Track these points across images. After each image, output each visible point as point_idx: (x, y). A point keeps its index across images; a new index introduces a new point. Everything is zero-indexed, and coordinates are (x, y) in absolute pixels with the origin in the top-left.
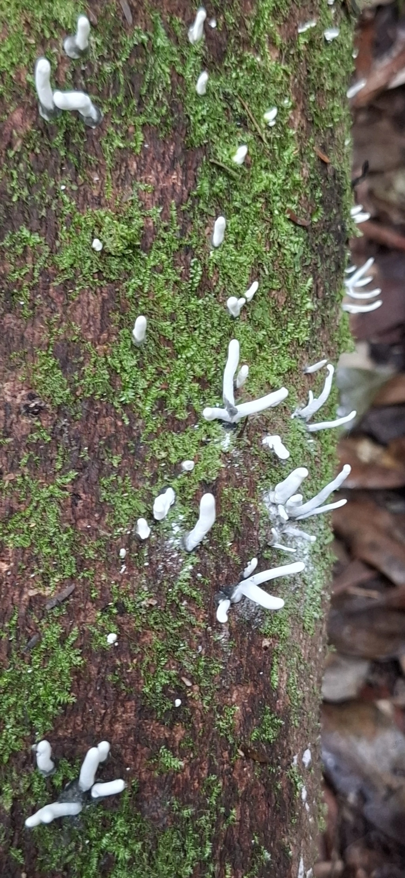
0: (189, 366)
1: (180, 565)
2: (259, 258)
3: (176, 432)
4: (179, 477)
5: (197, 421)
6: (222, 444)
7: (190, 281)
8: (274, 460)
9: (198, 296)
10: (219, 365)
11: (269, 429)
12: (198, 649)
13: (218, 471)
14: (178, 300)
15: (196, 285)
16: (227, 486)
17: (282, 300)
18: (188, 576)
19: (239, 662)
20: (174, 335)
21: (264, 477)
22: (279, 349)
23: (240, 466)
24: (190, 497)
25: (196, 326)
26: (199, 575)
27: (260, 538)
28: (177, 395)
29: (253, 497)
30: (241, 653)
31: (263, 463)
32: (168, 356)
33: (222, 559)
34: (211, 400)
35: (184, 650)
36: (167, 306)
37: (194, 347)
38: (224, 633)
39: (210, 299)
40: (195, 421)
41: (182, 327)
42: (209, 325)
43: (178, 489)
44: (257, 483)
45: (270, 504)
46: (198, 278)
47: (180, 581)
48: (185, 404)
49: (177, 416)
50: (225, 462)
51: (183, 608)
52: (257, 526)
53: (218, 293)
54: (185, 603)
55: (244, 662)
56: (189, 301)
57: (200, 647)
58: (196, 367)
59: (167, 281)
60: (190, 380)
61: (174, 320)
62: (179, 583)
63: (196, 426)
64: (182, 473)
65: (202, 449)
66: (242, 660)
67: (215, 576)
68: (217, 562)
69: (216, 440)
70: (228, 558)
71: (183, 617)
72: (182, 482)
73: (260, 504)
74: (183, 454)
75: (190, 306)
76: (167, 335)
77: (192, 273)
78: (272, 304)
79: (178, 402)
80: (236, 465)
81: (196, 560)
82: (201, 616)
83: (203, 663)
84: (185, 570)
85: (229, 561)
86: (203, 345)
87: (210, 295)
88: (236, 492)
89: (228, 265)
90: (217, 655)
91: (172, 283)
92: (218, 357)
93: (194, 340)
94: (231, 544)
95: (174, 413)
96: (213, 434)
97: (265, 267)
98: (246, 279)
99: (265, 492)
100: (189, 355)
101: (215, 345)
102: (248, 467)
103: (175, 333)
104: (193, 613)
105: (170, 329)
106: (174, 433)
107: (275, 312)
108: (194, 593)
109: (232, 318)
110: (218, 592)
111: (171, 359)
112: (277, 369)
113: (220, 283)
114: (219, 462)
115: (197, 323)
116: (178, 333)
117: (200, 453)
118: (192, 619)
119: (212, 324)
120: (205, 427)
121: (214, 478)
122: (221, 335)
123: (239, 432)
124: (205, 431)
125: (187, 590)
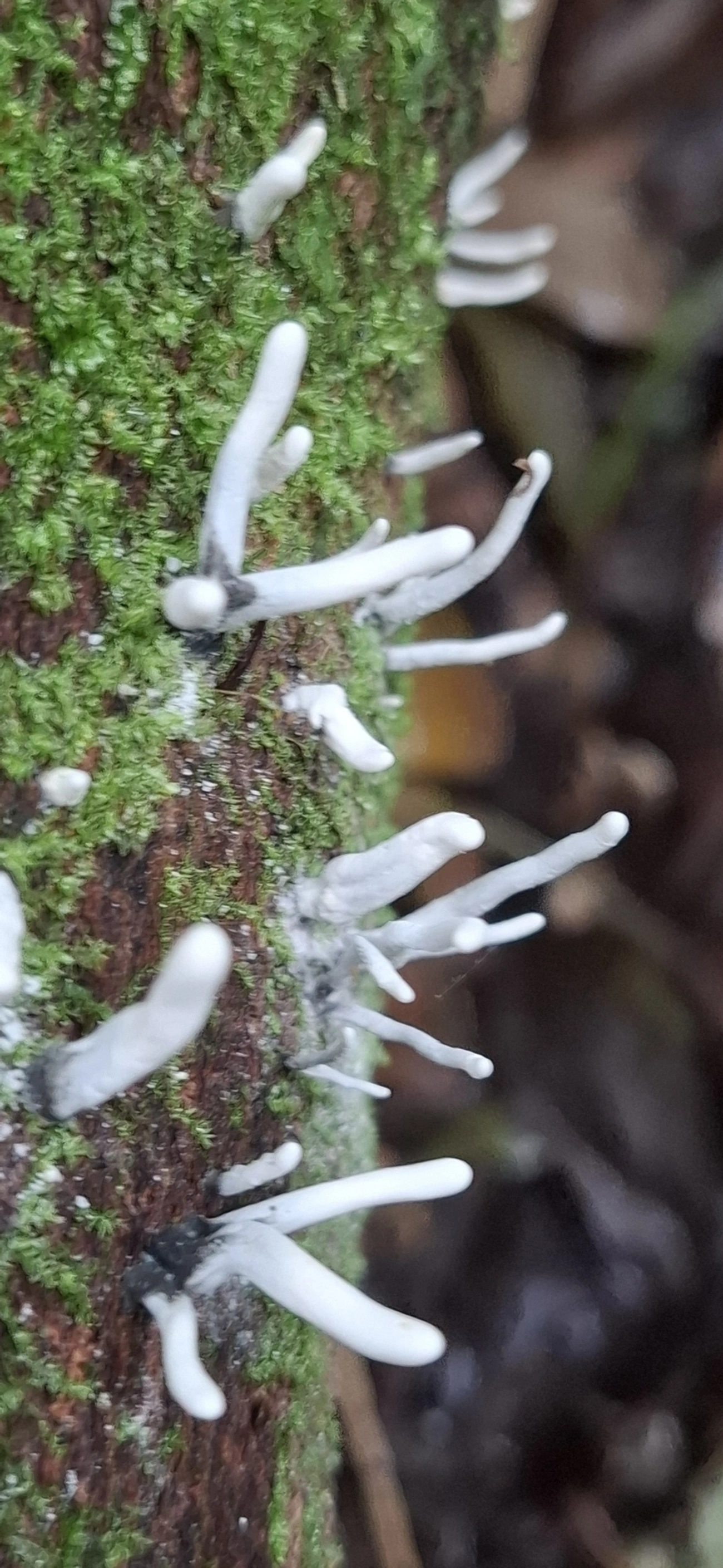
0: (84, 406)
1: (21, 1168)
2: (322, 43)
3: (28, 659)
4: (30, 829)
5: (102, 618)
6: (170, 707)
7: (105, 82)
8: (311, 767)
9: (126, 141)
10: (180, 418)
11: (303, 659)
12: (63, 1486)
13: (156, 807)
14: (56, 147)
15: (122, 100)
16: (177, 863)
17: (364, 212)
18: (47, 1212)
19: (185, 1503)
20: (38, 281)
21: (284, 827)
22: (348, 382)
23: (220, 789)
24: (65, 908)
25: (117, 258)
26: (82, 1202)
27: (262, 1043)
28: (38, 512)
29: (254, 903)
30: (194, 1467)
31: (284, 780)
32: (14, 362)
33: (157, 1132)
34: (146, 542)
35: (21, 1499)
36: (20, 168)
37: (105, 335)
38: (146, 1408)
39: (166, 161)
40: (93, 617)
41: (70, 255)
42: (160, 262)
43: (23, 877)
44: (261, 848)
45: (296, 920)
46: (129, 76)
47: (21, 1234)
48: (64, 553)
49: (37, 595)
50: (175, 776)
51: (20, 1336)
52: (260, 1004)
53: (194, 145)
54: (27, 1310)
55: (202, 1499)
56: (98, 157)
57: (72, 1478)
58: (110, 414)
59: (25, 67)
60: (85, 463)
61: (38, 222)
62: (16, 1244)
63: (96, 639)
64: (41, 816)
65: (111, 724)
66: (198, 1491)
67: (129, 1199)
68: (137, 1147)
69: (152, 693)
70: (175, 1130)
71: (23, 1370)
72: (37, 849)
73: (270, 923)
74: (48, 745)
75: (101, 178)
76: (15, 278)
77: (116, 53)
78: (343, 221)
79: (42, 539)
80: (208, 786)
81: (72, 1145)
82: (78, 1356)
83: (80, 1538)
84: (37, 1187)
85: (174, 1139)
86: (137, 333)
87: (168, 150)
88: (202, 884)
89: (230, 46)
90: (126, 1494)
91: (40, 75)
92: (183, 387)
93: (110, 310)
94: (183, 1075)
95: (29, 583)
96: (154, 674)
97: (338, 82)
98: (279, 115)
99: (285, 878)
100: (90, 364)
101: (172, 344)
102: (241, 793)
103: (45, 274)
104: (55, 1350)
105: (26, 257)
106: (20, 662)
107: (348, 252)
108: (69, 1278)
109: (239, 245)
110: (137, 1258)
111: (23, 371)
112: (339, 453)
113: (204, 108)
114: (157, 773)
115: (119, 245)
116: (55, 274)
117: (102, 741)
118: (51, 1374)
119: (172, 258)
120: (126, 643)
121: (144, 834)
122: (196, 302)
123: (227, 666)
124: (127, 657)
125: (42, 1271)
